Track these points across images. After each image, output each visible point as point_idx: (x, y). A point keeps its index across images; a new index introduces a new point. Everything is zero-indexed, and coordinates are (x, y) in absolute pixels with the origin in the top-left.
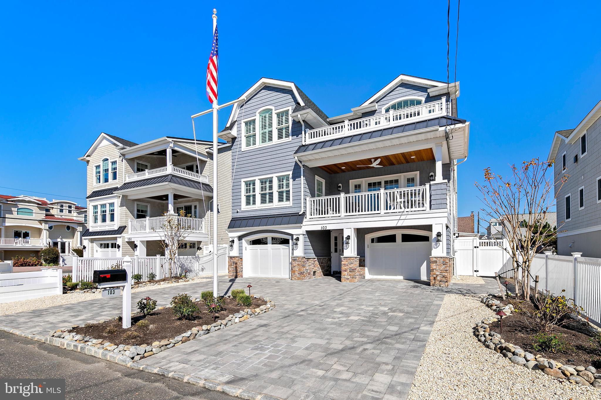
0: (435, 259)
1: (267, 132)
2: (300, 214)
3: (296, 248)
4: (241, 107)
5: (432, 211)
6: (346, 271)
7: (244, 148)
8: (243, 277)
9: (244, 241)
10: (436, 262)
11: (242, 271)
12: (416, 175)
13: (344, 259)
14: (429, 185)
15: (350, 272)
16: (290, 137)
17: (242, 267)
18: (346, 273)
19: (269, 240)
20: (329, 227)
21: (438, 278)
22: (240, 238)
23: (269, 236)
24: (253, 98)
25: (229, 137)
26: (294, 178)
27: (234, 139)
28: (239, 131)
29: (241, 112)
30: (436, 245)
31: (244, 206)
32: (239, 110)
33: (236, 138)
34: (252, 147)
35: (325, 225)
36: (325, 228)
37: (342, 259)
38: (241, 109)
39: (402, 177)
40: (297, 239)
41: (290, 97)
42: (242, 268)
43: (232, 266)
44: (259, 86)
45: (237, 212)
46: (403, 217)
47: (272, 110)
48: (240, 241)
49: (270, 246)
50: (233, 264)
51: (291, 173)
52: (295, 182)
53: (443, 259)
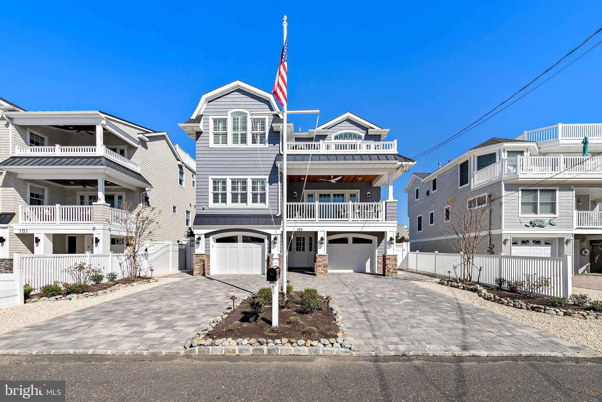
0: (389, 257)
1: (239, 134)
2: (277, 216)
3: (273, 246)
4: (209, 102)
5: (387, 222)
6: (320, 267)
7: (212, 144)
8: (211, 274)
9: (211, 238)
10: (389, 259)
11: (209, 269)
12: (357, 192)
13: (319, 257)
14: (385, 202)
15: (324, 267)
16: (267, 144)
17: (209, 264)
18: (320, 268)
19: (240, 239)
20: (305, 229)
21: (391, 270)
22: (207, 235)
23: (240, 234)
24: (224, 97)
25: (193, 130)
26: (271, 183)
27: (199, 134)
28: (207, 126)
29: (208, 107)
30: (389, 246)
31: (211, 204)
32: (206, 104)
33: (202, 132)
34: (221, 146)
35: (301, 228)
36: (301, 230)
37: (317, 257)
38: (209, 104)
39: (347, 192)
40: (275, 239)
41: (267, 106)
42: (209, 266)
43: (199, 264)
44: (233, 88)
45: (203, 209)
46: (366, 225)
47: (247, 114)
48: (207, 239)
49: (240, 245)
50: (199, 262)
51: (267, 177)
52: (272, 187)
53: (394, 256)
